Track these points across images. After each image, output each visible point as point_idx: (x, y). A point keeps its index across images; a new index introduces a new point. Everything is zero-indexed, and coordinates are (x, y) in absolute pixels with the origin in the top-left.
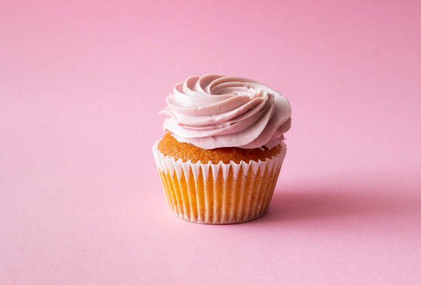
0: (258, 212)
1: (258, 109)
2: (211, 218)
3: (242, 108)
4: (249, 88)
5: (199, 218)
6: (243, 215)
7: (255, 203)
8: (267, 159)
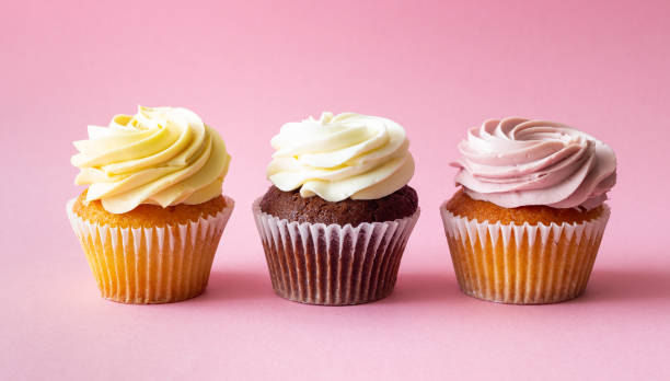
0: (572, 291)
1: (574, 158)
2: (512, 296)
3: (553, 156)
4: (563, 134)
5: (497, 295)
6: (553, 294)
7: (568, 279)
8: (584, 222)
